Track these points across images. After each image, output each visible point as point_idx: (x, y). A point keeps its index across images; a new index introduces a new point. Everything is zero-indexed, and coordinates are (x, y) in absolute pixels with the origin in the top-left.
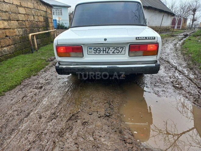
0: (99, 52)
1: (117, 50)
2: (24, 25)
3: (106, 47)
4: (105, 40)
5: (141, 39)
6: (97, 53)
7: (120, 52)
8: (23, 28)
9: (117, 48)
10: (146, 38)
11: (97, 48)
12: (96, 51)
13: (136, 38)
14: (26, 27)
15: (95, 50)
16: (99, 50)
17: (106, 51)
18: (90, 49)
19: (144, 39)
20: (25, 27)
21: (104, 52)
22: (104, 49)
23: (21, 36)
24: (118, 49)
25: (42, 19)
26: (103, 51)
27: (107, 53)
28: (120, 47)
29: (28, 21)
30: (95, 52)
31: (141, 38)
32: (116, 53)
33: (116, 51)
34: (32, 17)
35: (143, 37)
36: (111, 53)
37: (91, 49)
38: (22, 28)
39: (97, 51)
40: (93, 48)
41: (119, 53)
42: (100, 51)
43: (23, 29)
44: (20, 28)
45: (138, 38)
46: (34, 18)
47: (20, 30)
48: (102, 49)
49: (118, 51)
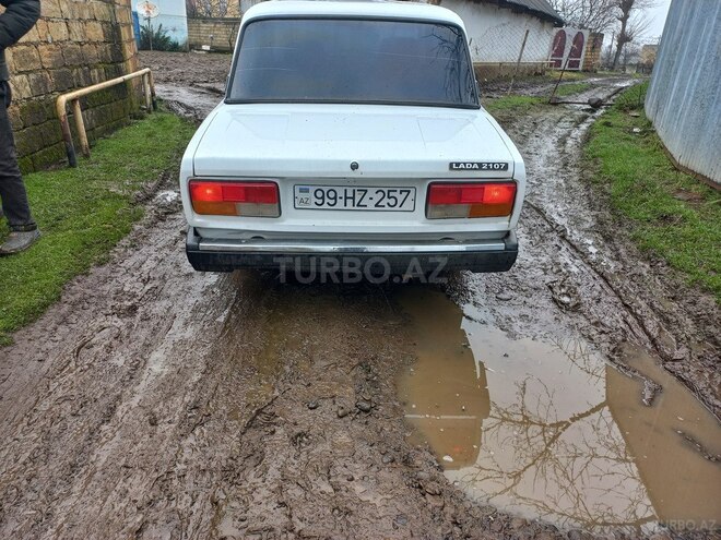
0: (332, 202)
1: (389, 197)
2: (34, 61)
3: (356, 189)
4: (354, 166)
5: (466, 169)
6: (325, 206)
7: (399, 204)
8: (31, 72)
9: (389, 191)
10: (480, 165)
11: (326, 189)
12: (323, 198)
13: (451, 164)
14: (43, 68)
15: (319, 194)
16: (332, 195)
17: (353, 198)
18: (301, 191)
19: (475, 169)
20: (38, 66)
21: (350, 202)
22: (350, 194)
23: (25, 103)
24: (391, 194)
25: (96, 32)
26: (346, 198)
27: (358, 205)
28: (399, 190)
29: (46, 42)
30: (320, 202)
31: (465, 164)
32: (387, 208)
33: (386, 200)
34: (63, 28)
35: (473, 164)
36: (371, 205)
37: (307, 191)
38: (27, 73)
39: (327, 200)
40: (312, 190)
41: (397, 208)
42: (335, 198)
43: (32, 76)
44: (20, 73)
45: (458, 164)
46: (69, 32)
47: (22, 82)
48: (341, 193)
49: (392, 202)
